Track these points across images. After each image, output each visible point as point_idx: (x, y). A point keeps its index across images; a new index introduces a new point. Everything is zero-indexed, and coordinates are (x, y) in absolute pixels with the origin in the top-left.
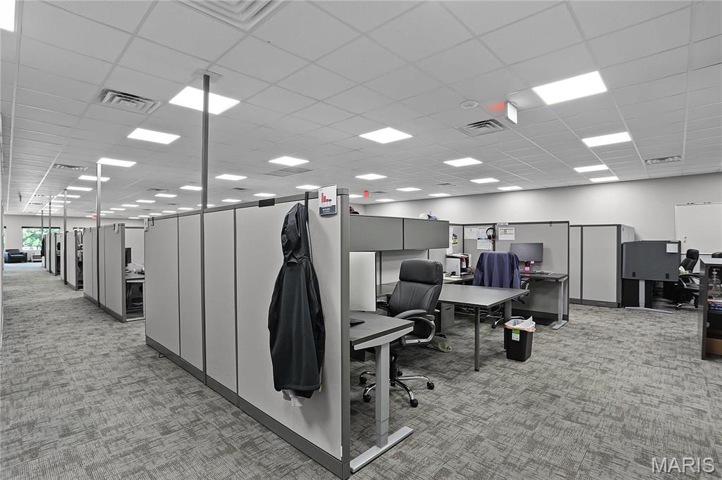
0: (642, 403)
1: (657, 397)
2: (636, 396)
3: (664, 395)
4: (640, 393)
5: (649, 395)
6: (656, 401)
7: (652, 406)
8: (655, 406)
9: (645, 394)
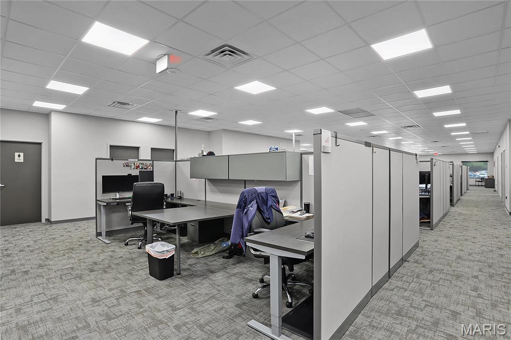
0: (44, 293)
1: (36, 303)
2: (51, 295)
3: (32, 307)
4: (51, 299)
5: (43, 301)
6: (35, 300)
7: (36, 295)
8: (33, 296)
9: (47, 301)
